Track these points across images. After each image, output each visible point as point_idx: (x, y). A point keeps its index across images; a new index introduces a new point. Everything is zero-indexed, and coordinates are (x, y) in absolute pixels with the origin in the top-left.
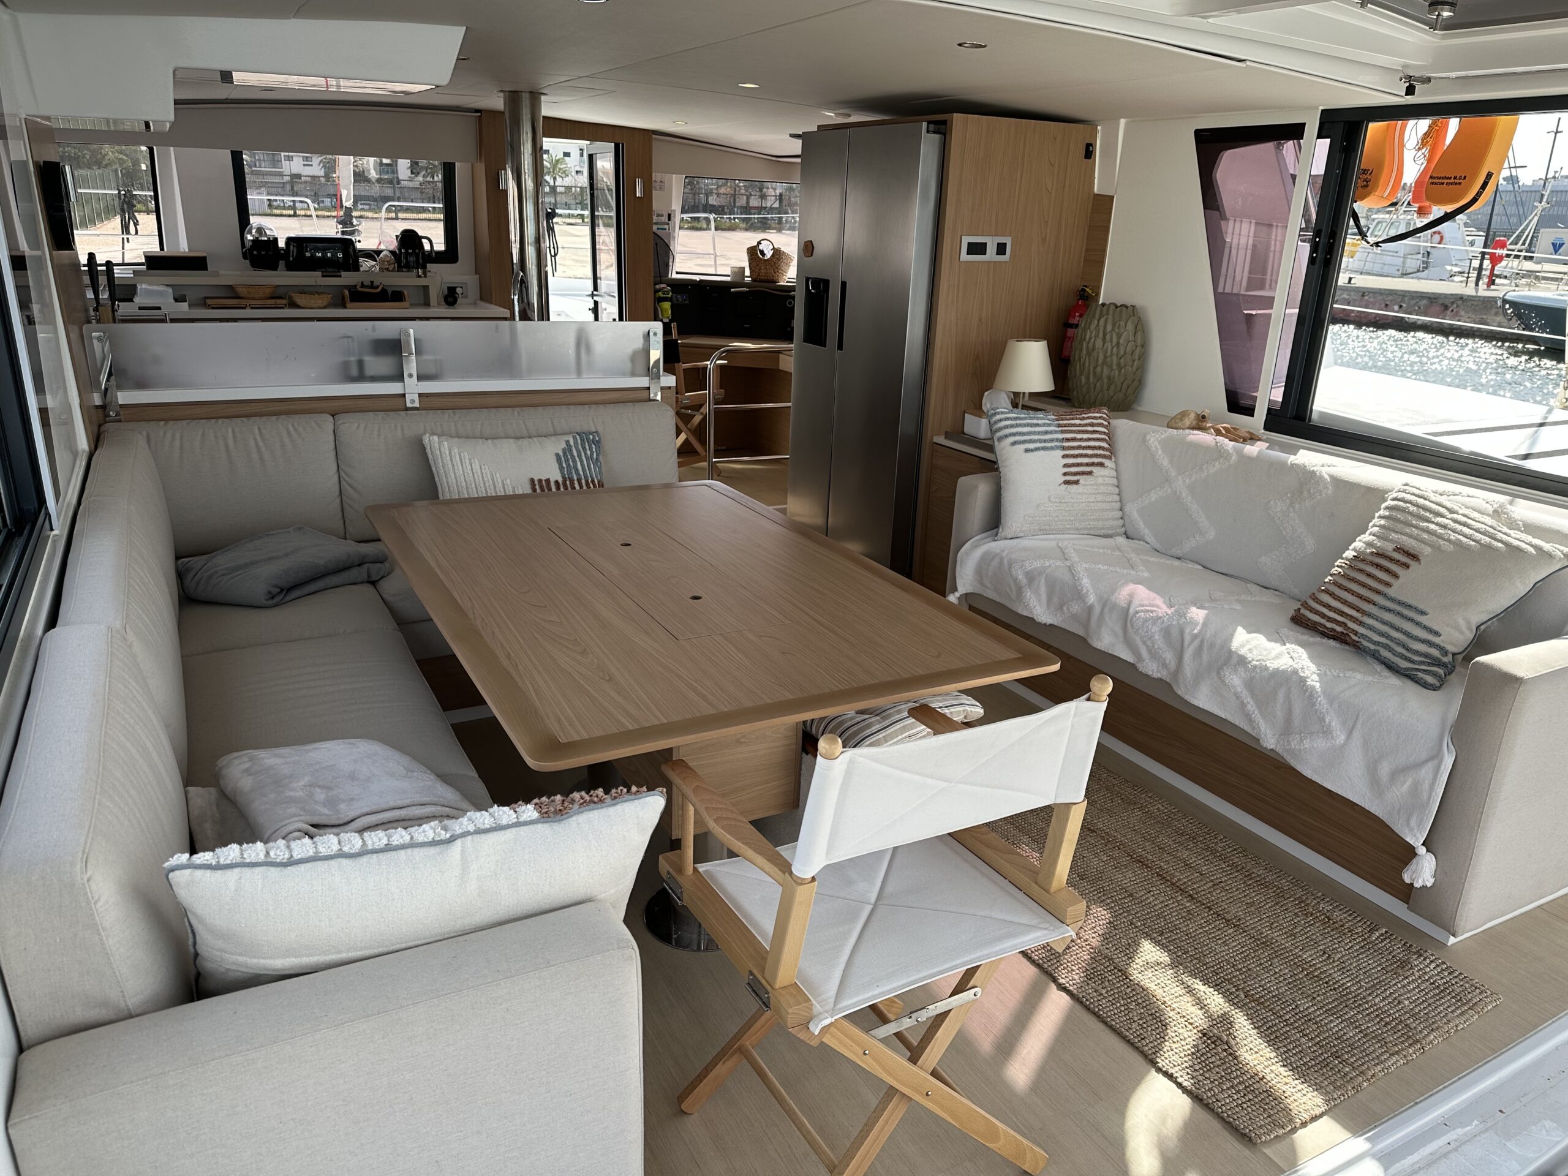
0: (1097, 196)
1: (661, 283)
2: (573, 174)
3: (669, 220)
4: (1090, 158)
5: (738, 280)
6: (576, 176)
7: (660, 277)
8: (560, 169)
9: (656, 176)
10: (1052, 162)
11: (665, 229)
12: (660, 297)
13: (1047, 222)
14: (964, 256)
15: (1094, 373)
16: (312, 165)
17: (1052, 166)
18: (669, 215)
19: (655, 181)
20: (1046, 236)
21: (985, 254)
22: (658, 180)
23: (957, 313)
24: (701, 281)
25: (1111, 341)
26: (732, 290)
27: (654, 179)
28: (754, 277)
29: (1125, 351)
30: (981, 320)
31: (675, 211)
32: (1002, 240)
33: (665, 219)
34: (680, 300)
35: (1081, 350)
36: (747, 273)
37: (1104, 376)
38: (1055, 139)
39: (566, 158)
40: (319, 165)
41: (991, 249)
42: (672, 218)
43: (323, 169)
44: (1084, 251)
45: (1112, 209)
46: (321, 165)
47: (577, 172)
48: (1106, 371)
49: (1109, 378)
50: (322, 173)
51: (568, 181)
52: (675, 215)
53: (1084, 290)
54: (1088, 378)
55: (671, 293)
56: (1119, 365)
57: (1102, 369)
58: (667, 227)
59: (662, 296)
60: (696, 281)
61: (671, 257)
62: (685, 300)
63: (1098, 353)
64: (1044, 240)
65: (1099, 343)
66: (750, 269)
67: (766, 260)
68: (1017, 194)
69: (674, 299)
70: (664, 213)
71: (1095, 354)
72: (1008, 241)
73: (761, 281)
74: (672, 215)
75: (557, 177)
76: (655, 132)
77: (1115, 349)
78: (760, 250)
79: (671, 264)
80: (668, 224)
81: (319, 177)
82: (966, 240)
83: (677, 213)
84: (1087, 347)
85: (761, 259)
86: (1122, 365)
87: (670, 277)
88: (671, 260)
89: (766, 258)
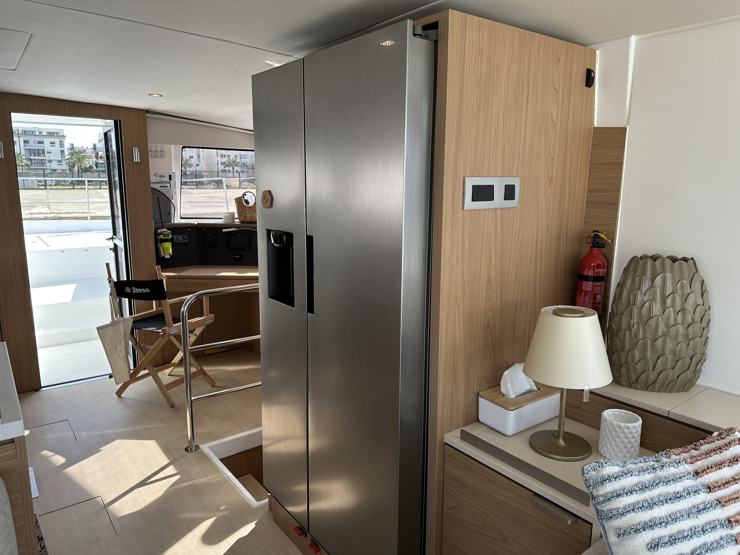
0: (597, 130)
1: (163, 228)
2: (194, 166)
3: (170, 179)
4: (590, 87)
5: (229, 222)
6: (196, 167)
7: (162, 223)
8: (188, 164)
9: (152, 146)
10: (557, 87)
11: (167, 187)
12: (161, 239)
13: (553, 159)
14: (469, 204)
15: (653, 345)
16: (62, 165)
17: (557, 93)
18: (170, 177)
19: (150, 151)
20: (552, 175)
21: (492, 199)
22: (153, 149)
23: (463, 274)
24: (198, 224)
25: (673, 305)
26: (224, 230)
27: (149, 149)
28: (242, 219)
29: (693, 319)
30: (490, 280)
31: (175, 173)
32: (510, 181)
33: (166, 179)
34: (181, 239)
35: (631, 316)
36: (236, 216)
37: (667, 351)
38: (559, 60)
39: (191, 159)
40: (66, 164)
41: (499, 193)
42: (172, 178)
43: (68, 166)
44: (586, 192)
45: (624, 142)
46: (67, 164)
47: (197, 165)
48: (670, 346)
49: (674, 353)
50: (68, 168)
51: (192, 169)
52: (175, 176)
53: (596, 237)
54: (644, 351)
55: (171, 235)
56: (686, 336)
57: (664, 342)
58: (168, 185)
59: (163, 238)
60: (194, 224)
61: (172, 206)
62: (185, 239)
63: (657, 323)
64: (551, 180)
65: (657, 308)
66: (238, 214)
67: (250, 207)
68: (523, 125)
69: (175, 239)
70: (165, 174)
71: (652, 322)
72: (515, 181)
73: (247, 223)
74: (173, 176)
75: (187, 167)
76: (147, 111)
77: (680, 316)
78: (245, 200)
79: (173, 212)
80: (170, 183)
81: (66, 170)
82: (471, 182)
83: (176, 174)
84: (640, 313)
85: (246, 207)
86: (691, 336)
87: (172, 222)
88: (173, 210)
89: (250, 205)
